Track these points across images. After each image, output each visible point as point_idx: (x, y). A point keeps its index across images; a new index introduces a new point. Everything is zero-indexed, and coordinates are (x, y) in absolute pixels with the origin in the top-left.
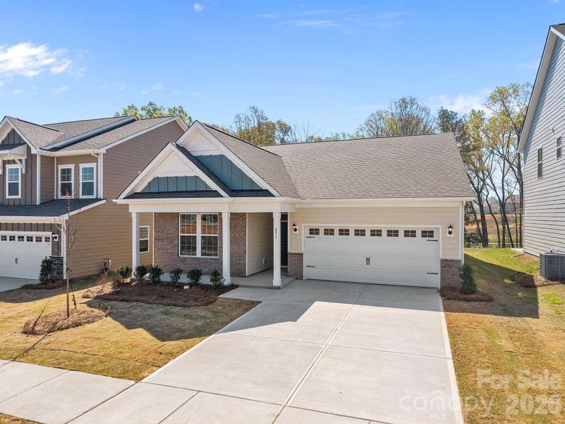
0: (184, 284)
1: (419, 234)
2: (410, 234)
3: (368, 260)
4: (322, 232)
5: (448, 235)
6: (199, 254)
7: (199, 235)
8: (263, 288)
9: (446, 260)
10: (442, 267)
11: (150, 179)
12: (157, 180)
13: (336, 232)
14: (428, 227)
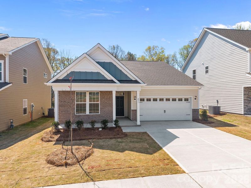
0: (98, 128)
1: (183, 100)
2: (180, 100)
3: (165, 111)
4: (145, 100)
5: (194, 100)
6: (88, 112)
7: (88, 103)
8: (133, 126)
9: (194, 109)
10: (193, 112)
11: (69, 72)
12: (73, 73)
13: (152, 100)
14: (186, 97)
